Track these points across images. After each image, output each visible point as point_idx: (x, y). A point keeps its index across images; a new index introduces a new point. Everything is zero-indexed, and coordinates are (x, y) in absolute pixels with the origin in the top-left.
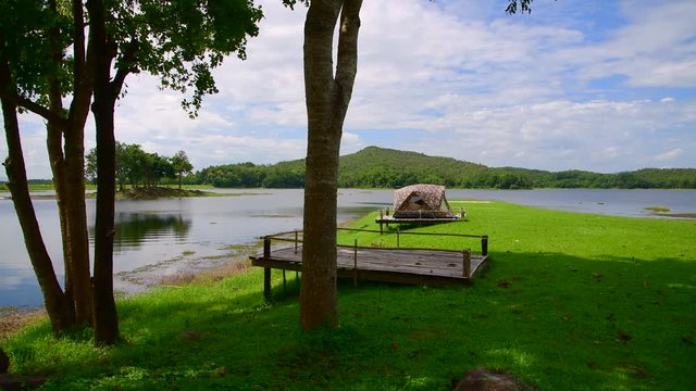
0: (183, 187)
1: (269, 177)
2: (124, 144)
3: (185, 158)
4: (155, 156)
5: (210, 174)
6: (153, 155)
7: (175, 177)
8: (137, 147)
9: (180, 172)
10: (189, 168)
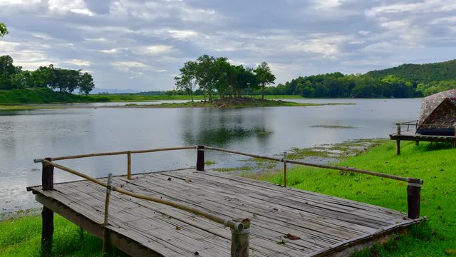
0: (266, 97)
1: (358, 87)
2: (212, 58)
3: (268, 69)
4: (240, 68)
5: (299, 84)
6: (238, 67)
7: (258, 88)
8: (223, 59)
9: (263, 83)
10: (271, 78)
